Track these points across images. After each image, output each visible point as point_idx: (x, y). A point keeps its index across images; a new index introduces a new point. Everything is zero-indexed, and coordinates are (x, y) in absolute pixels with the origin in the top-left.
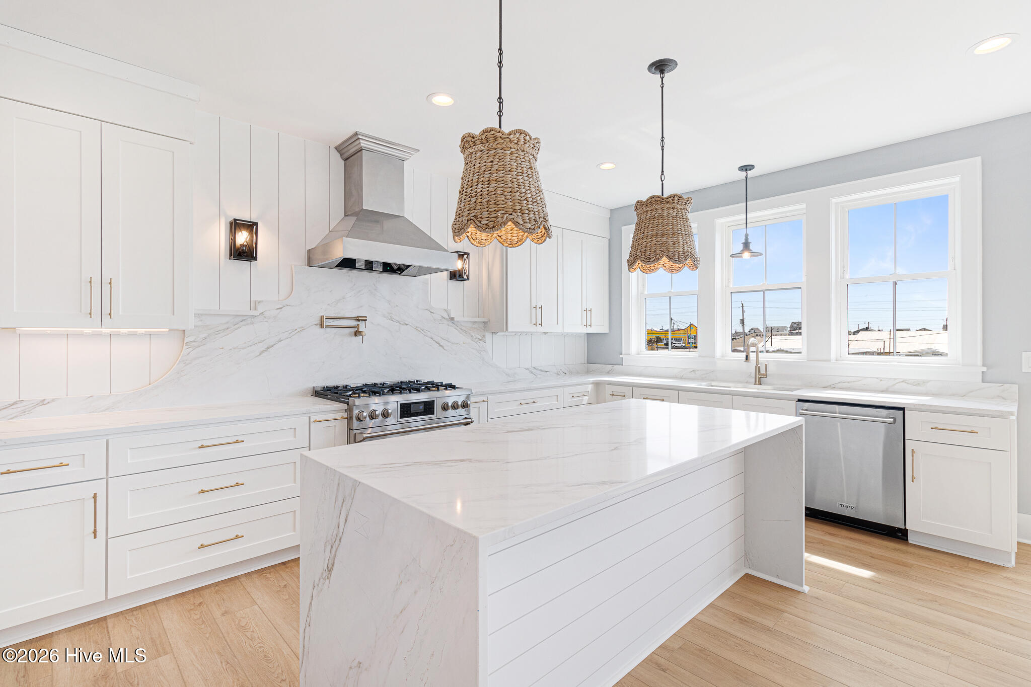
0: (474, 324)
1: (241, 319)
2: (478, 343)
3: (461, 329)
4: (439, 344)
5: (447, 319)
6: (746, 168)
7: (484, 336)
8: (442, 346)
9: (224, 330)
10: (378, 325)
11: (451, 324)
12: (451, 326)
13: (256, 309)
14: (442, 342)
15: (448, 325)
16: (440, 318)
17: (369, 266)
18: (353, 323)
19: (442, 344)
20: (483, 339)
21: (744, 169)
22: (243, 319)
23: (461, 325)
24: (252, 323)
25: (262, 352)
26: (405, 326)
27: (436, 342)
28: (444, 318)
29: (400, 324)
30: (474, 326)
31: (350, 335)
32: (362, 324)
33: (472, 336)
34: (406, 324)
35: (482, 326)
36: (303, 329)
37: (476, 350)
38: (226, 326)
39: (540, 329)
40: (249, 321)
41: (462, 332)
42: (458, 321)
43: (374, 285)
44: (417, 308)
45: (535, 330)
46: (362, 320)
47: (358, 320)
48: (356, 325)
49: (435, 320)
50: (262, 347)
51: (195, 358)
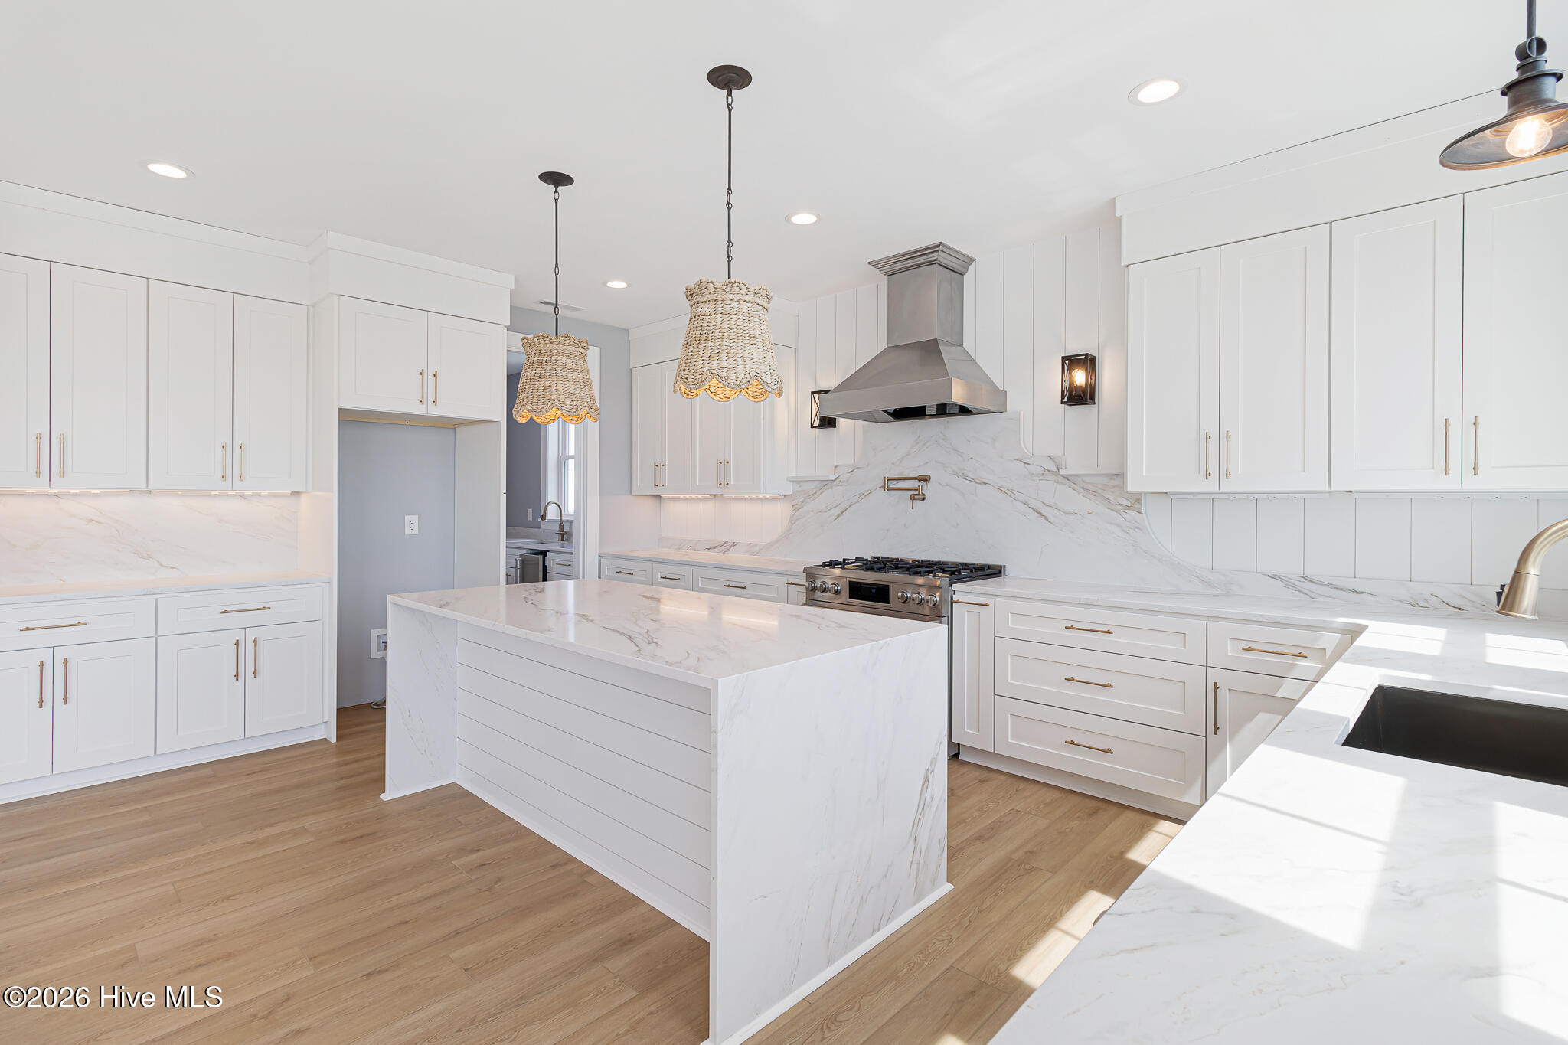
0: (1111, 479)
1: (823, 484)
2: (1123, 514)
3: (1083, 488)
4: (1039, 513)
5: (1053, 473)
7: (1138, 501)
8: (1046, 517)
9: (813, 495)
10: (947, 485)
11: (1060, 479)
12: (1062, 484)
13: (835, 474)
14: (1045, 511)
15: (1057, 482)
16: (1041, 471)
17: (943, 410)
18: (915, 483)
19: (1045, 514)
20: (1134, 507)
22: (826, 484)
23: (1083, 481)
25: (839, 515)
26: (983, 486)
27: (1034, 510)
28: (1049, 471)
29: (976, 483)
30: (1112, 482)
31: (912, 498)
32: (924, 485)
34: (985, 484)
36: (869, 493)
37: (1118, 526)
38: (814, 492)
39: (1227, 486)
40: (829, 486)
41: (1083, 492)
42: (1077, 475)
43: (942, 433)
44: (1002, 457)
45: (1211, 485)
46: (925, 479)
47: (920, 480)
48: (916, 489)
49: (1032, 474)
50: (838, 511)
51: (797, 519)
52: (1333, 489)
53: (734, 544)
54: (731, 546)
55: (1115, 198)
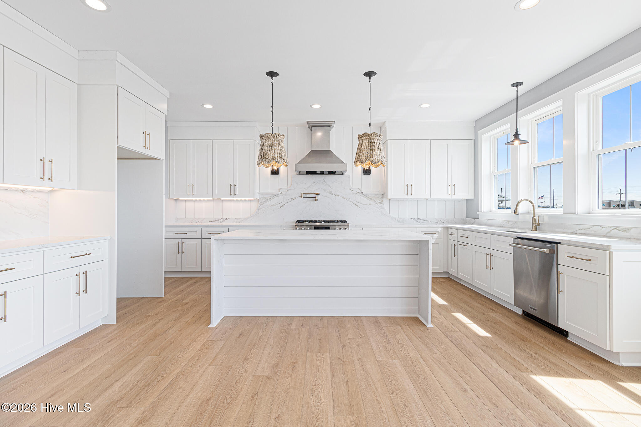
1: (274, 195)
2: (379, 205)
4: (356, 205)
5: (360, 193)
6: (517, 85)
7: (383, 201)
8: (357, 206)
9: (269, 199)
10: (324, 196)
11: (362, 195)
13: (279, 192)
15: (361, 196)
16: (356, 192)
17: (322, 173)
18: (314, 196)
19: (357, 205)
20: (382, 202)
21: (515, 85)
22: (275, 195)
23: (368, 196)
24: (278, 196)
25: (281, 206)
27: (354, 204)
29: (336, 195)
30: (376, 196)
31: (313, 201)
32: (317, 196)
33: (375, 201)
34: (339, 196)
35: (381, 196)
36: (295, 198)
37: (378, 208)
38: (270, 198)
39: (411, 197)
40: (277, 196)
41: (368, 199)
42: (366, 194)
43: (324, 180)
44: (344, 188)
45: (407, 197)
46: (318, 194)
47: (316, 194)
48: (315, 197)
49: (353, 193)
50: (281, 205)
51: (261, 208)
52: (431, 198)
53: (226, 219)
54: (225, 220)
55: (385, 122)
